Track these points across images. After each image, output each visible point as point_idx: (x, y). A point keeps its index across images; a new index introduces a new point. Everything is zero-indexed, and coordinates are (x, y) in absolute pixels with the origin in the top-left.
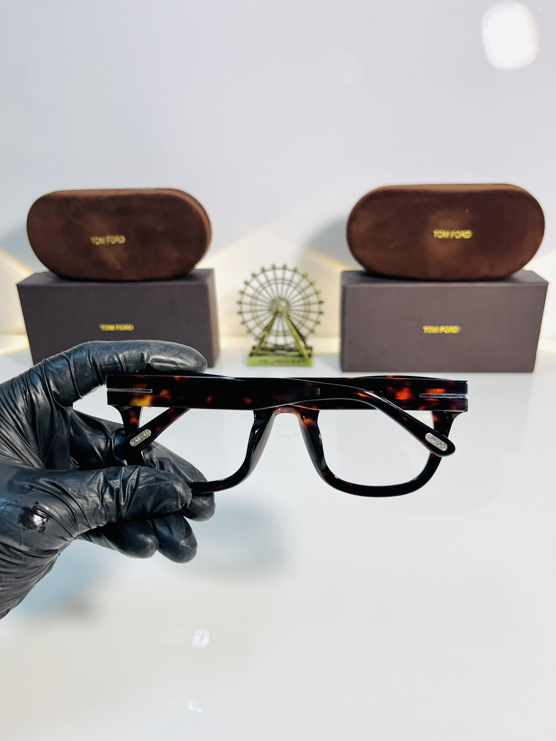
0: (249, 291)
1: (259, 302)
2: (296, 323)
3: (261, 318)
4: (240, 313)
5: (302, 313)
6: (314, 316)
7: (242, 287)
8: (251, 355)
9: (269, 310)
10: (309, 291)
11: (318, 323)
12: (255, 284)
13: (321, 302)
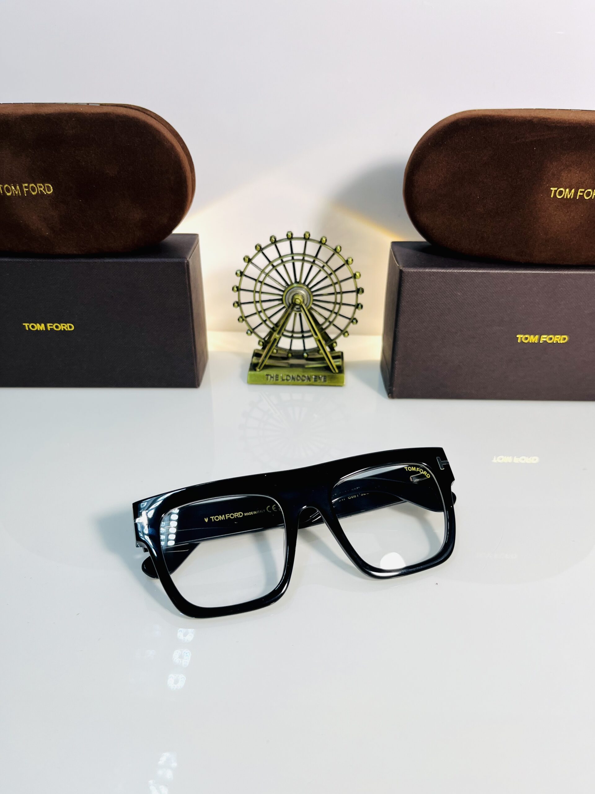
0: (252, 271)
1: (265, 289)
2: (321, 320)
3: (269, 313)
4: (238, 304)
5: (330, 307)
6: (347, 311)
7: (242, 265)
8: (254, 367)
9: (281, 300)
10: (344, 273)
11: (353, 320)
12: (260, 261)
13: (359, 291)
